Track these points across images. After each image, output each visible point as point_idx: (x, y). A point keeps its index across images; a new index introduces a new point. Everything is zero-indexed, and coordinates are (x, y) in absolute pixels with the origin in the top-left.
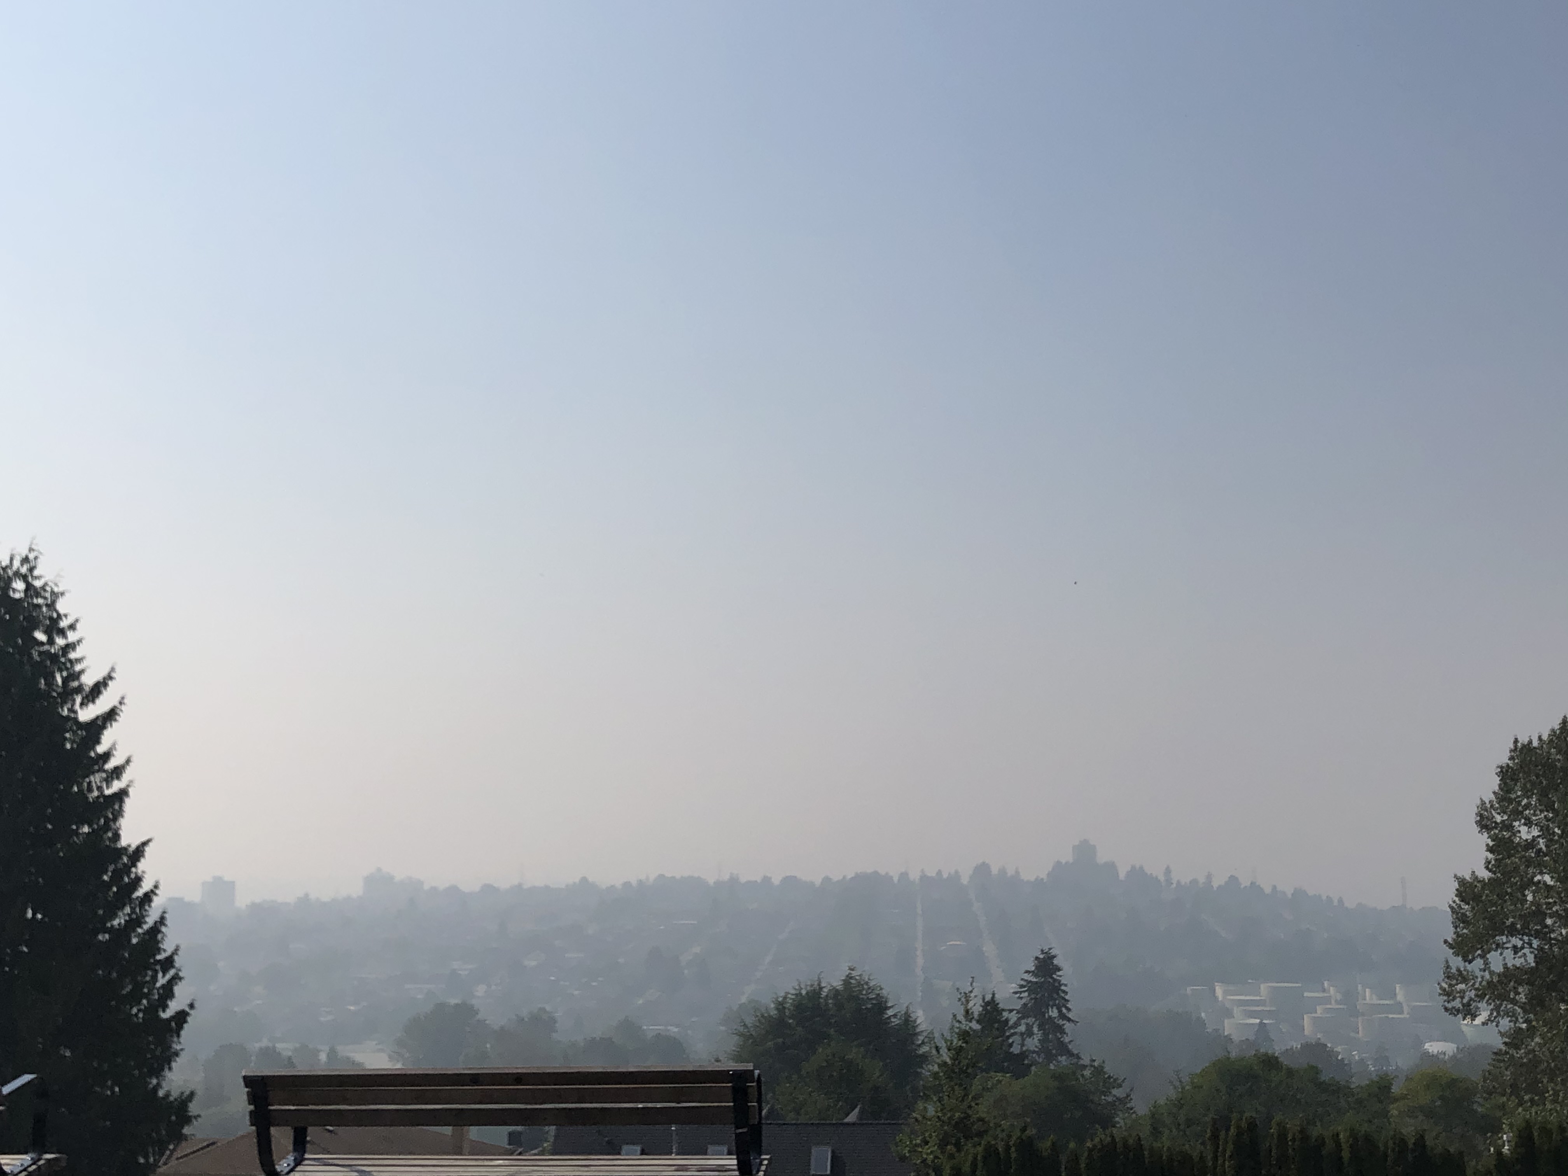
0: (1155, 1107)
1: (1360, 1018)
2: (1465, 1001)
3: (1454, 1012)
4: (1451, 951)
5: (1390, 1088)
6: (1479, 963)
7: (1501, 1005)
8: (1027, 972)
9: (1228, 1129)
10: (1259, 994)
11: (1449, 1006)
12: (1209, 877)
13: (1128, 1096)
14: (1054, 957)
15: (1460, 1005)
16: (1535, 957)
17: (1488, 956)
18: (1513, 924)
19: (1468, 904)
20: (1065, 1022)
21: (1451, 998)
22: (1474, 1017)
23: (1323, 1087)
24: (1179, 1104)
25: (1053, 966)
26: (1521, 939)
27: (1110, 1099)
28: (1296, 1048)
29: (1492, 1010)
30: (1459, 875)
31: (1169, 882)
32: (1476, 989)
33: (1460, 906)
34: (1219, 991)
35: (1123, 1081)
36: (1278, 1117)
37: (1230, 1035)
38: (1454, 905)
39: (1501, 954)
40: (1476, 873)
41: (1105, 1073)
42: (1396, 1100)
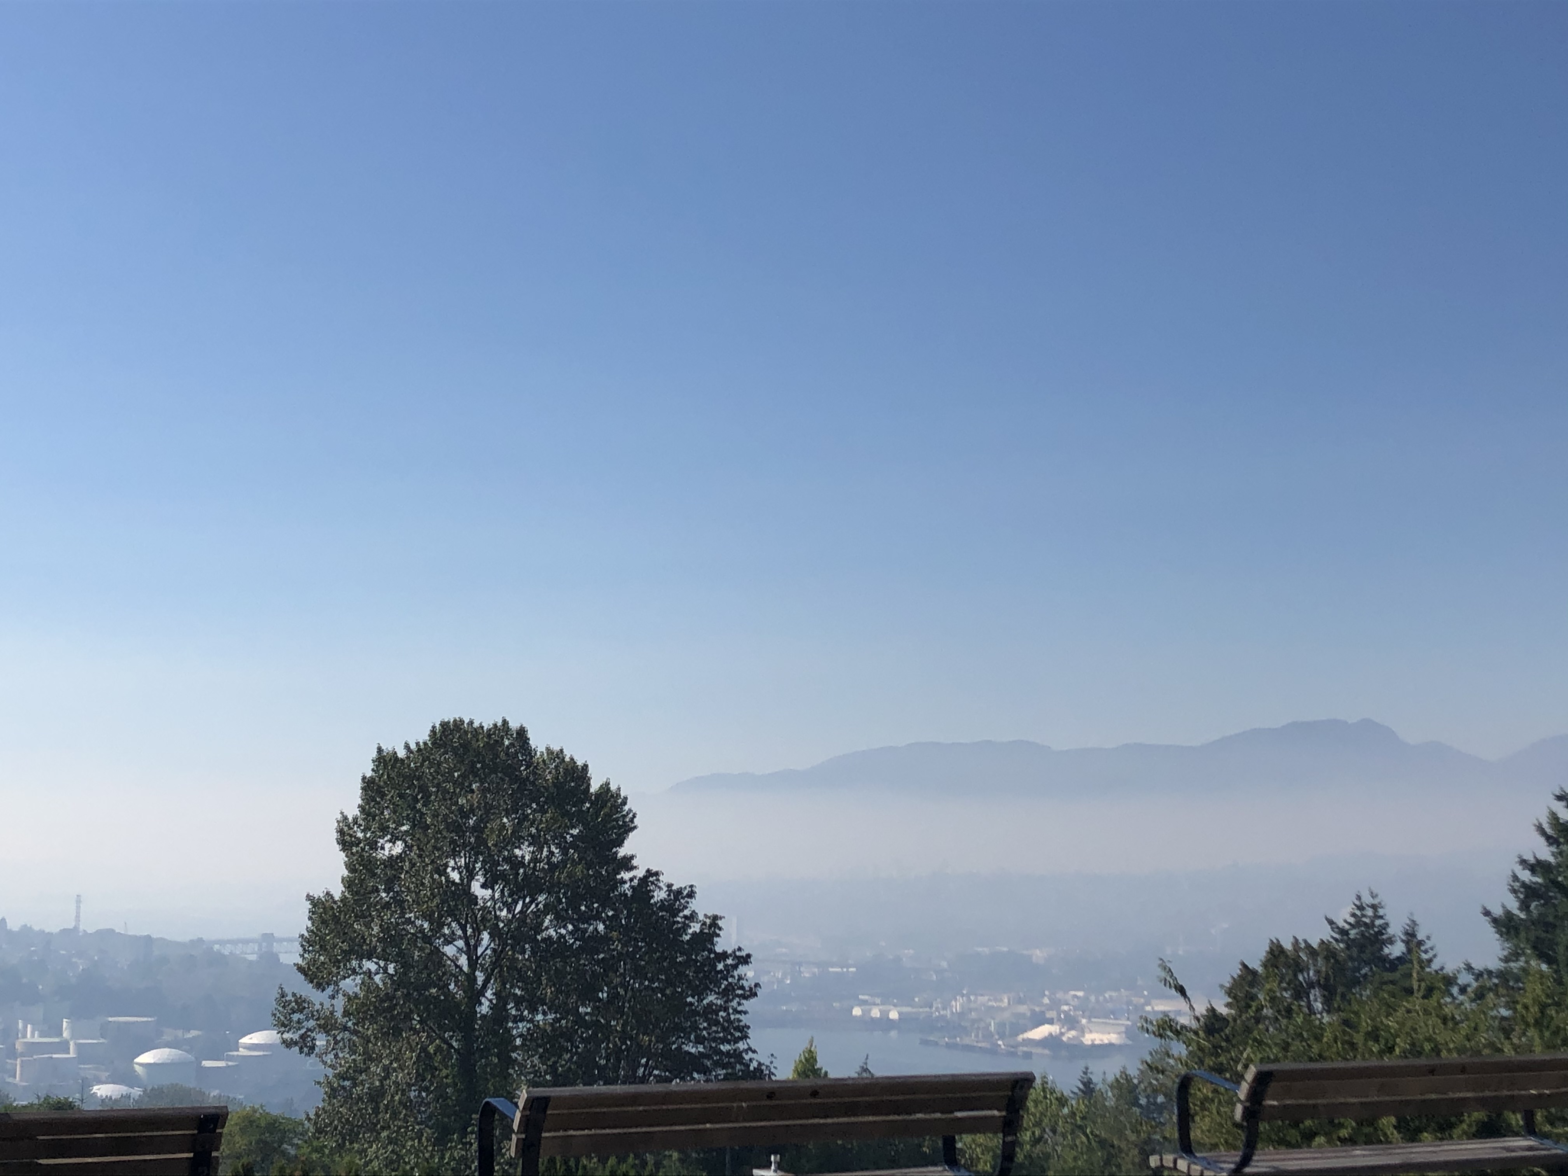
1: (19, 1059)
2: (302, 1032)
17: (341, 982)
26: (376, 963)
32: (317, 1019)
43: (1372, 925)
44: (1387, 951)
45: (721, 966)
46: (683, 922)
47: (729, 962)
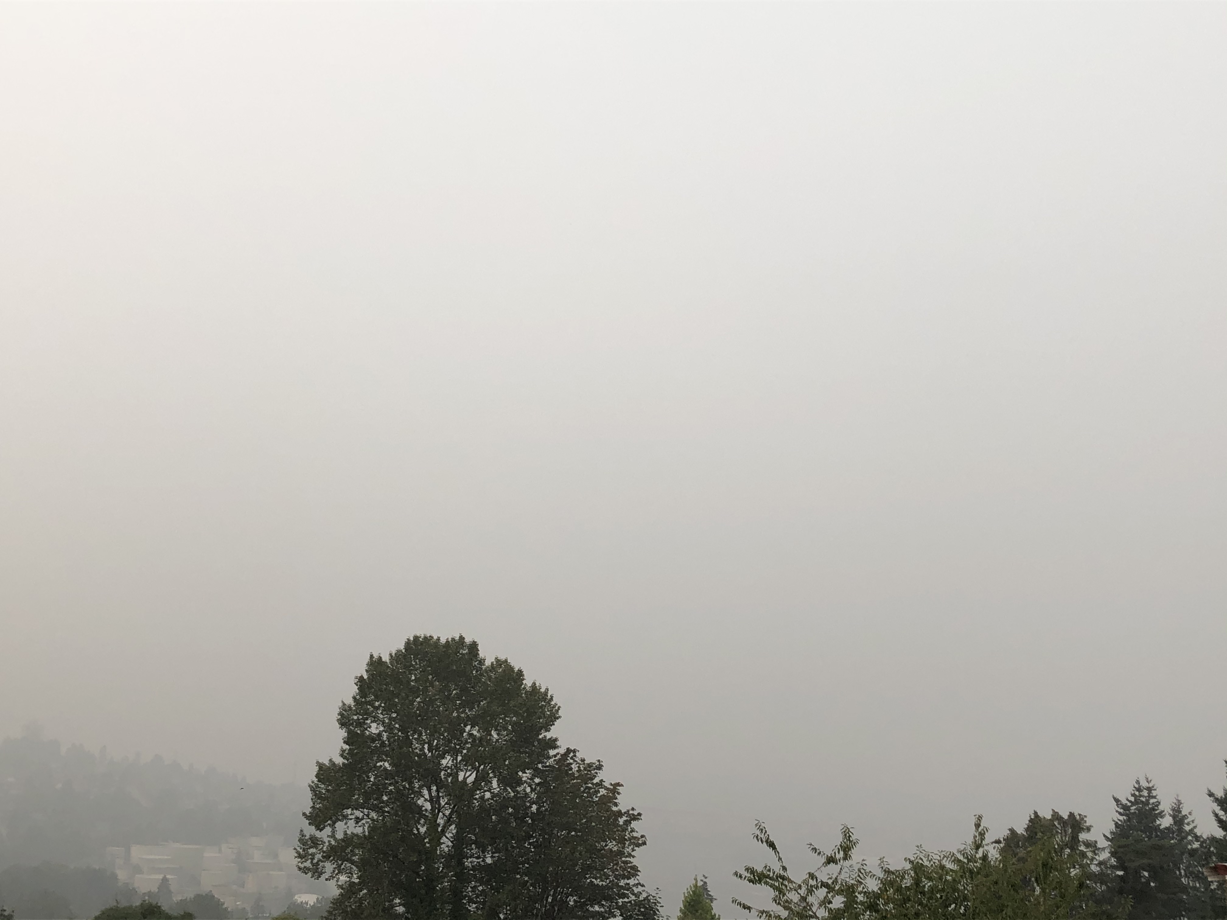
2: (315, 861)
3: (305, 870)
4: (308, 821)
6: (328, 830)
7: (341, 864)
11: (302, 866)
15: (310, 865)
16: (370, 827)
17: (335, 825)
18: (357, 800)
19: (324, 784)
21: (304, 860)
22: (320, 874)
26: (362, 812)
29: (334, 868)
30: (320, 761)
31: (103, 758)
32: (324, 852)
33: (317, 786)
34: (134, 851)
38: (313, 785)
40: (334, 760)
43: (1147, 803)
44: (1158, 822)
45: (621, 821)
46: (594, 788)
47: (624, 818)
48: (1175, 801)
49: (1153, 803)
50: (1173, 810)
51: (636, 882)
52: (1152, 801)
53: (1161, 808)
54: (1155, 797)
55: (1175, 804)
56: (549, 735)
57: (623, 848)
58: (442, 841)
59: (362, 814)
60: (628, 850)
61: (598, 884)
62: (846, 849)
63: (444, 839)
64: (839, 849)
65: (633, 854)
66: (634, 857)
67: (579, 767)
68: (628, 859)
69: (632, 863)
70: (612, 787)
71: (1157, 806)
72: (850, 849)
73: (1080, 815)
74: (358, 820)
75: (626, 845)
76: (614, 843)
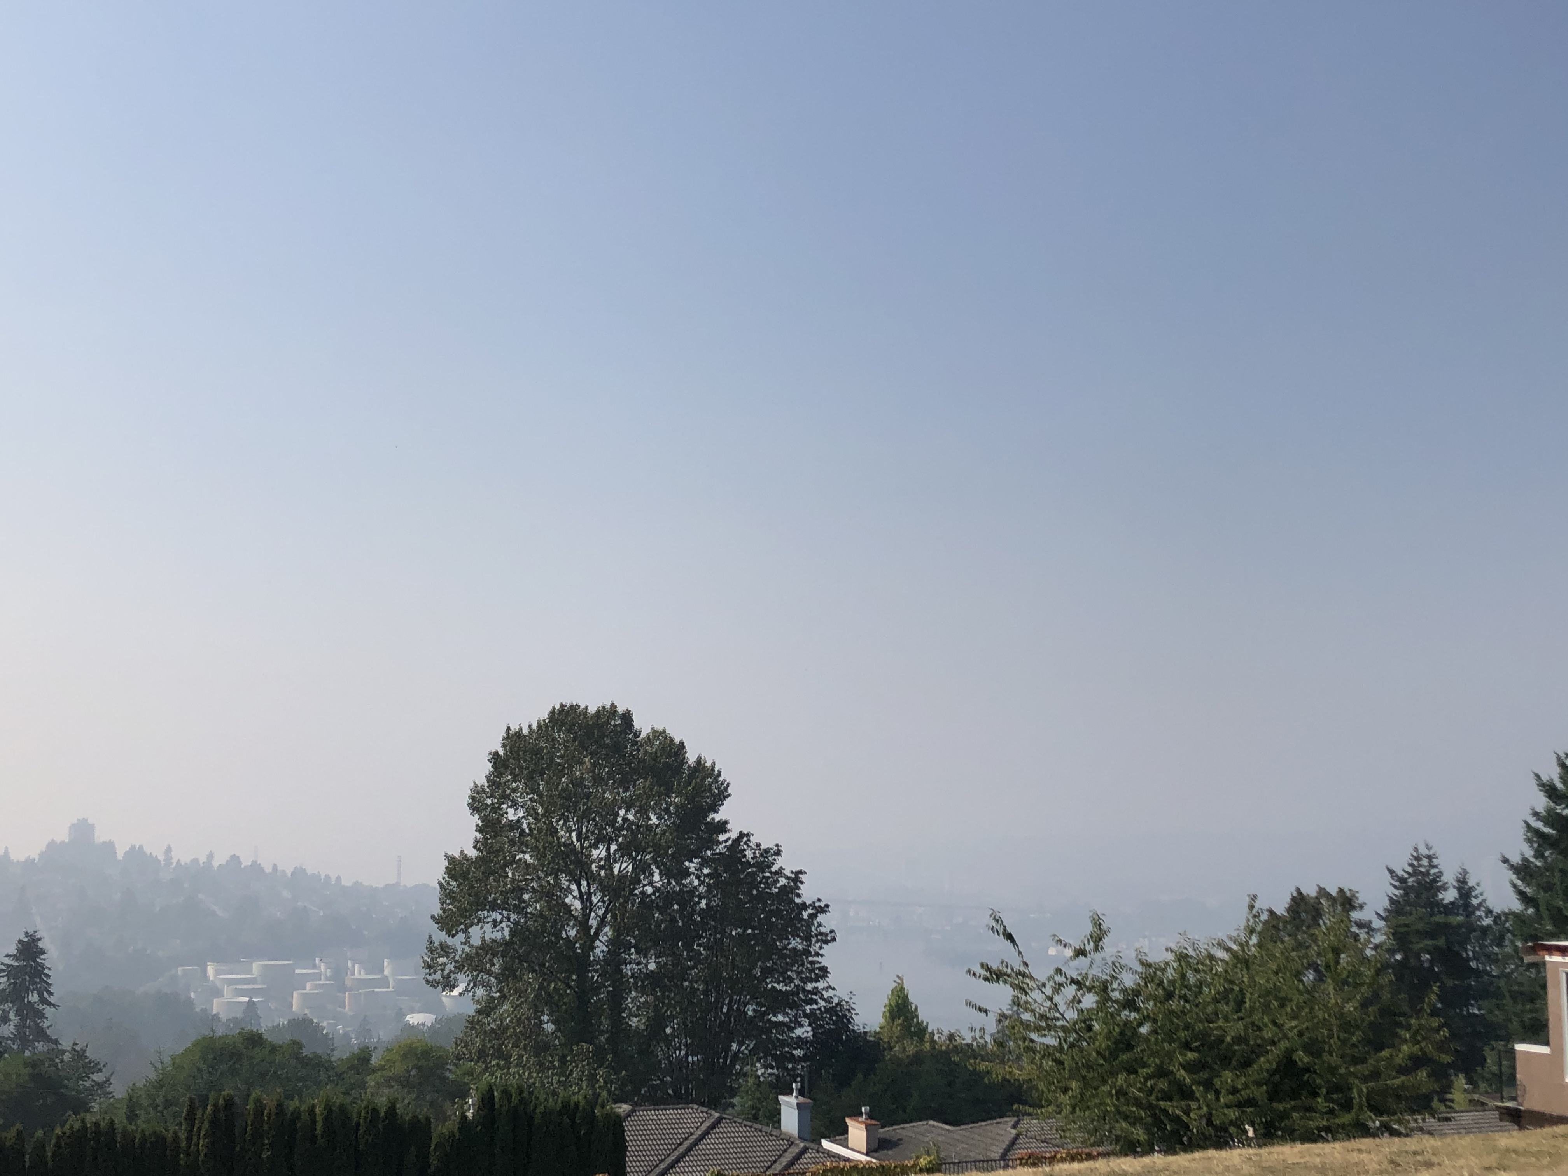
0: (132, 1090)
1: (347, 993)
2: (446, 973)
3: (433, 984)
4: (437, 926)
5: (369, 1060)
6: (461, 937)
7: (478, 975)
8: (8, 956)
9: (205, 1108)
10: (250, 973)
11: (430, 978)
12: (211, 856)
13: (108, 1080)
14: (39, 939)
15: (440, 977)
16: (511, 931)
17: (470, 930)
18: (495, 900)
19: (456, 881)
20: (45, 1006)
21: (432, 971)
22: (452, 987)
23: (305, 1062)
24: (159, 1085)
25: (37, 949)
26: (500, 914)
27: (88, 1084)
28: (283, 1024)
29: (470, 981)
30: (450, 854)
31: (168, 860)
32: (456, 962)
33: (448, 883)
34: (210, 970)
35: (104, 1066)
36: (256, 1093)
37: (218, 1013)
38: (443, 882)
39: (482, 928)
40: (466, 852)
41: (86, 1057)
42: (374, 1071)
43: (1428, 874)
44: (1440, 896)
45: (805, 915)
46: (772, 878)
47: (810, 911)
48: (1461, 871)
49: (1434, 874)
50: (1459, 881)
51: (826, 985)
52: (1433, 871)
53: (1444, 879)
54: (1436, 867)
55: (1461, 874)
56: (717, 817)
57: (810, 946)
58: (595, 945)
59: (501, 916)
60: (814, 948)
61: (781, 990)
62: (1098, 938)
63: (597, 943)
64: (1088, 940)
65: (821, 952)
66: (822, 956)
67: (754, 853)
68: (815, 959)
69: (820, 963)
70: (793, 876)
71: (1438, 877)
72: (1101, 939)
73: (1350, 890)
74: (495, 923)
75: (813, 942)
76: (798, 940)
